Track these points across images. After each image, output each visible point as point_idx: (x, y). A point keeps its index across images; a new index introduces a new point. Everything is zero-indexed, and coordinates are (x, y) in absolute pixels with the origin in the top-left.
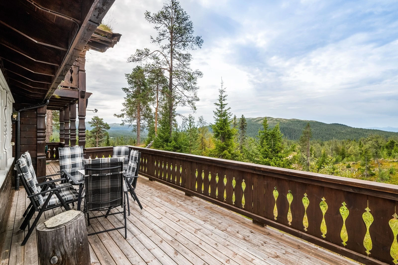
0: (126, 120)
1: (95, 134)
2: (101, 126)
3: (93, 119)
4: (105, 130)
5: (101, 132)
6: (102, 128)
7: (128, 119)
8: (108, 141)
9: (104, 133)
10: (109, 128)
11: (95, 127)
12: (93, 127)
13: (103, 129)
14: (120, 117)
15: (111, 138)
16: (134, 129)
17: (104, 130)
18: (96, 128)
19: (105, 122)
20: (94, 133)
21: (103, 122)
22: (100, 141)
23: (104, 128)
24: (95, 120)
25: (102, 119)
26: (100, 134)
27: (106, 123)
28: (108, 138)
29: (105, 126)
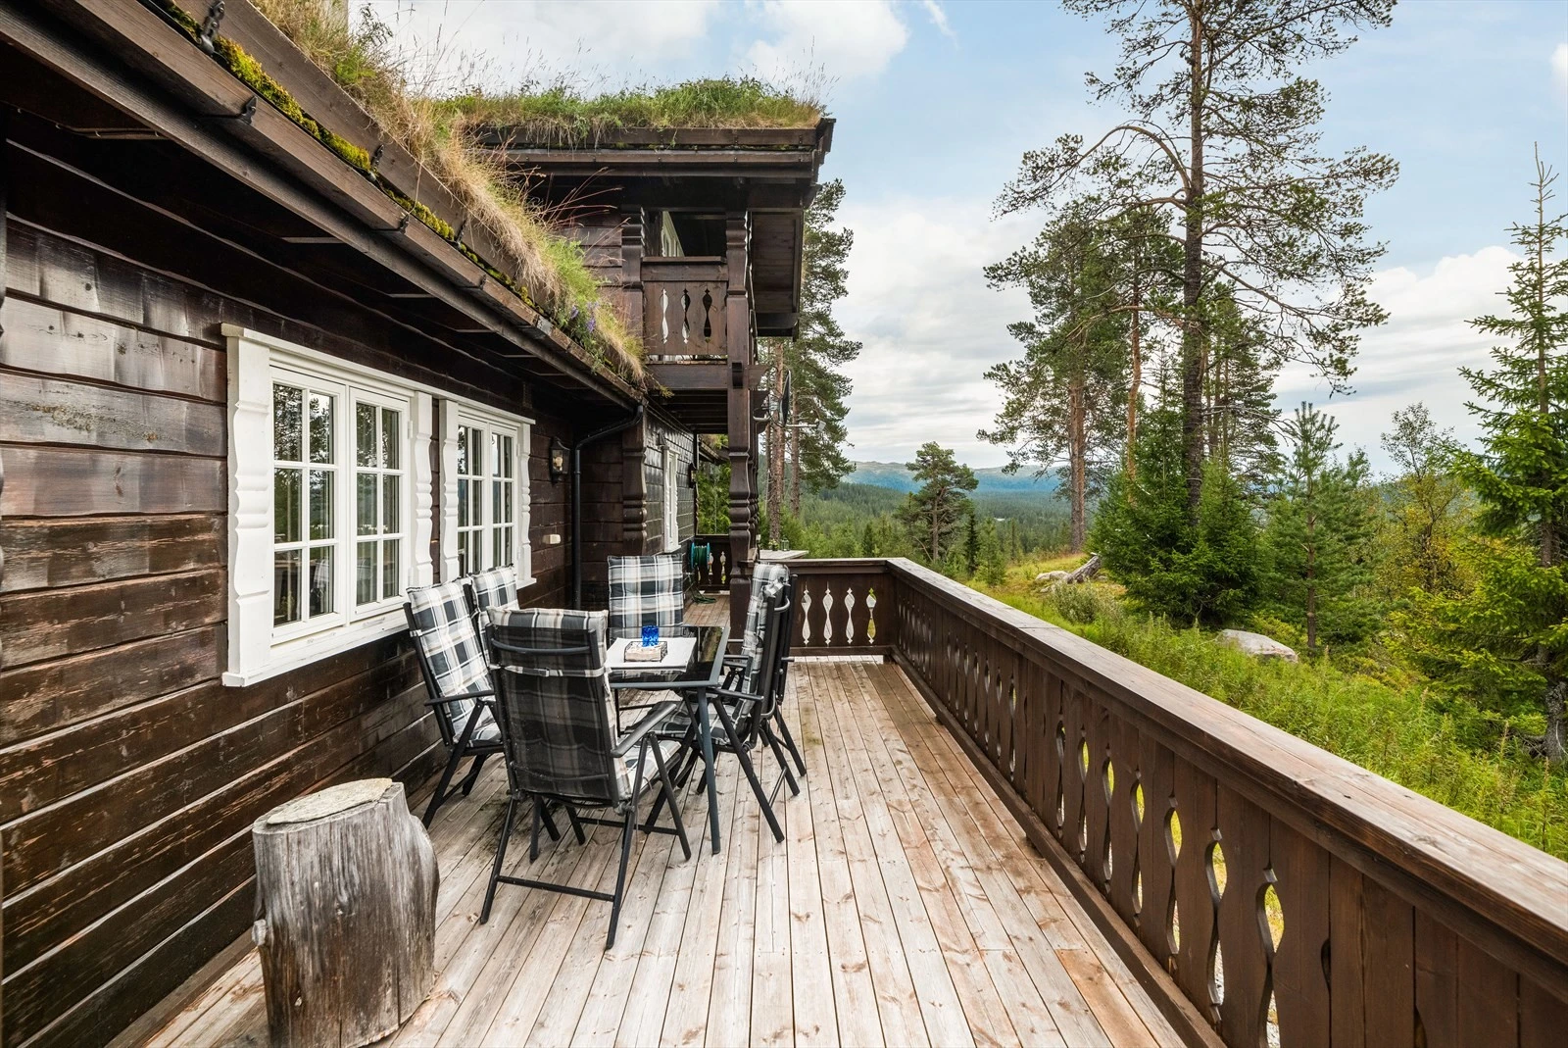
0: (1024, 450)
1: (929, 507)
2: (948, 478)
3: (920, 453)
4: (960, 490)
5: (946, 500)
6: (950, 484)
7: (1035, 445)
8: (972, 532)
9: (956, 504)
10: (973, 484)
11: (929, 481)
12: (922, 483)
13: (955, 490)
14: (1002, 439)
15: (1000, 520)
16: (1063, 485)
17: (957, 493)
18: (930, 486)
19: (959, 463)
20: (924, 504)
21: (953, 462)
22: (945, 534)
23: (958, 483)
24: (928, 458)
25: (951, 452)
26: (946, 507)
27: (965, 466)
28: (973, 523)
29: (961, 476)
